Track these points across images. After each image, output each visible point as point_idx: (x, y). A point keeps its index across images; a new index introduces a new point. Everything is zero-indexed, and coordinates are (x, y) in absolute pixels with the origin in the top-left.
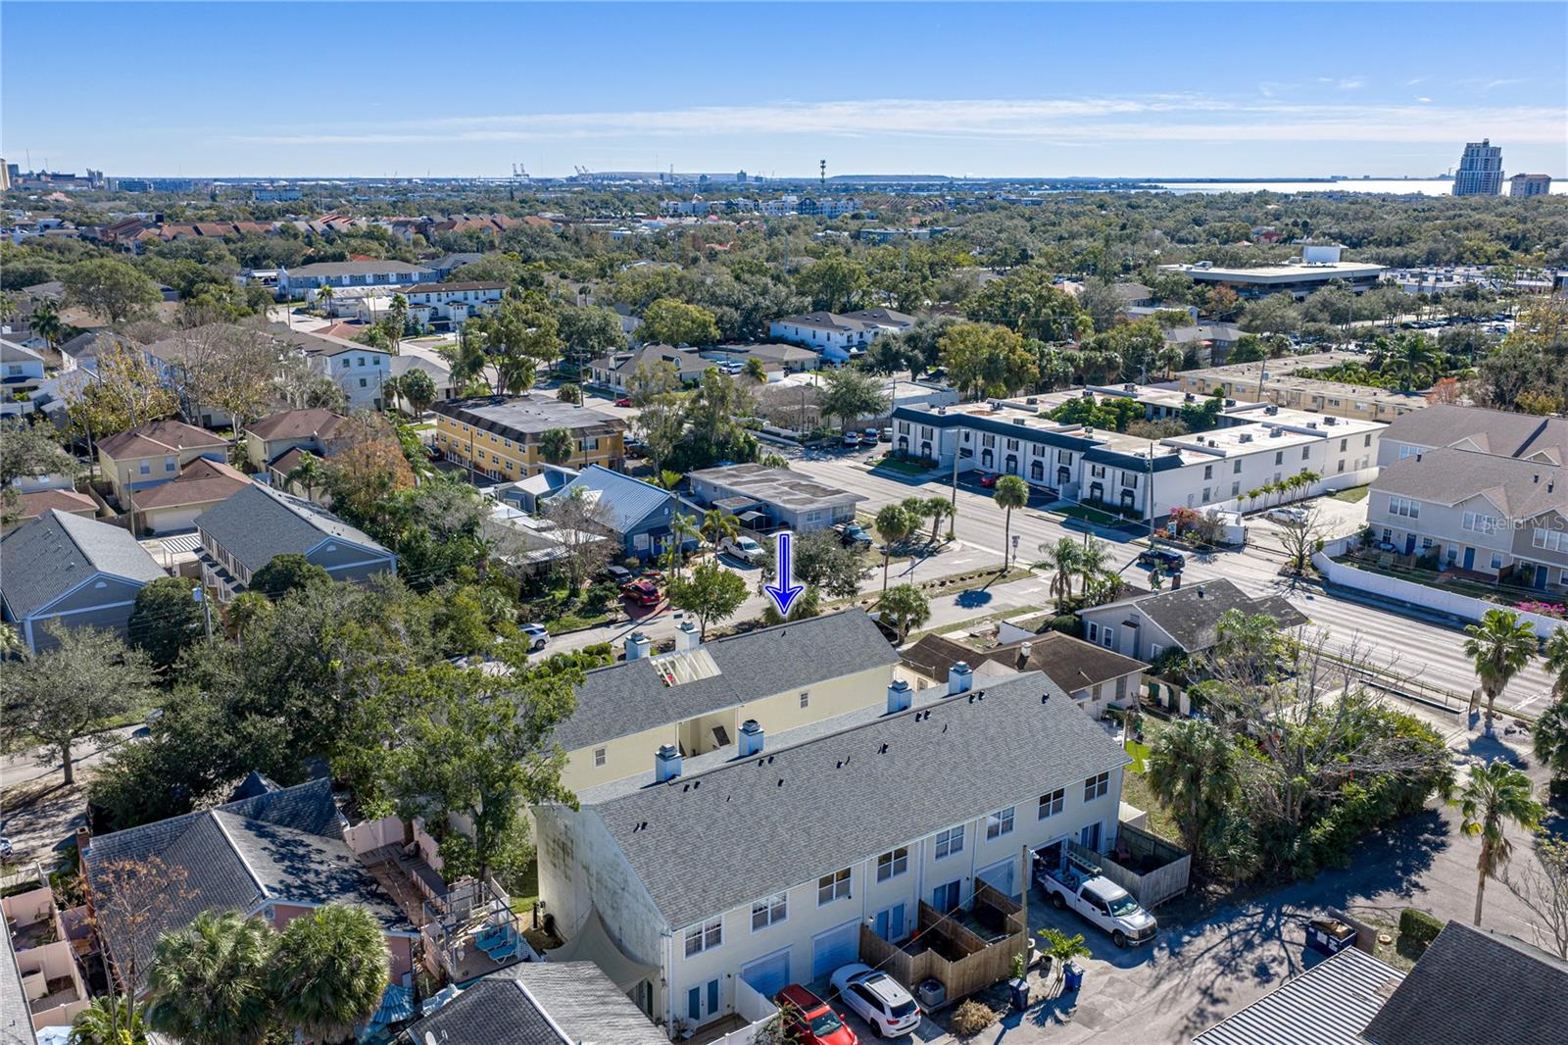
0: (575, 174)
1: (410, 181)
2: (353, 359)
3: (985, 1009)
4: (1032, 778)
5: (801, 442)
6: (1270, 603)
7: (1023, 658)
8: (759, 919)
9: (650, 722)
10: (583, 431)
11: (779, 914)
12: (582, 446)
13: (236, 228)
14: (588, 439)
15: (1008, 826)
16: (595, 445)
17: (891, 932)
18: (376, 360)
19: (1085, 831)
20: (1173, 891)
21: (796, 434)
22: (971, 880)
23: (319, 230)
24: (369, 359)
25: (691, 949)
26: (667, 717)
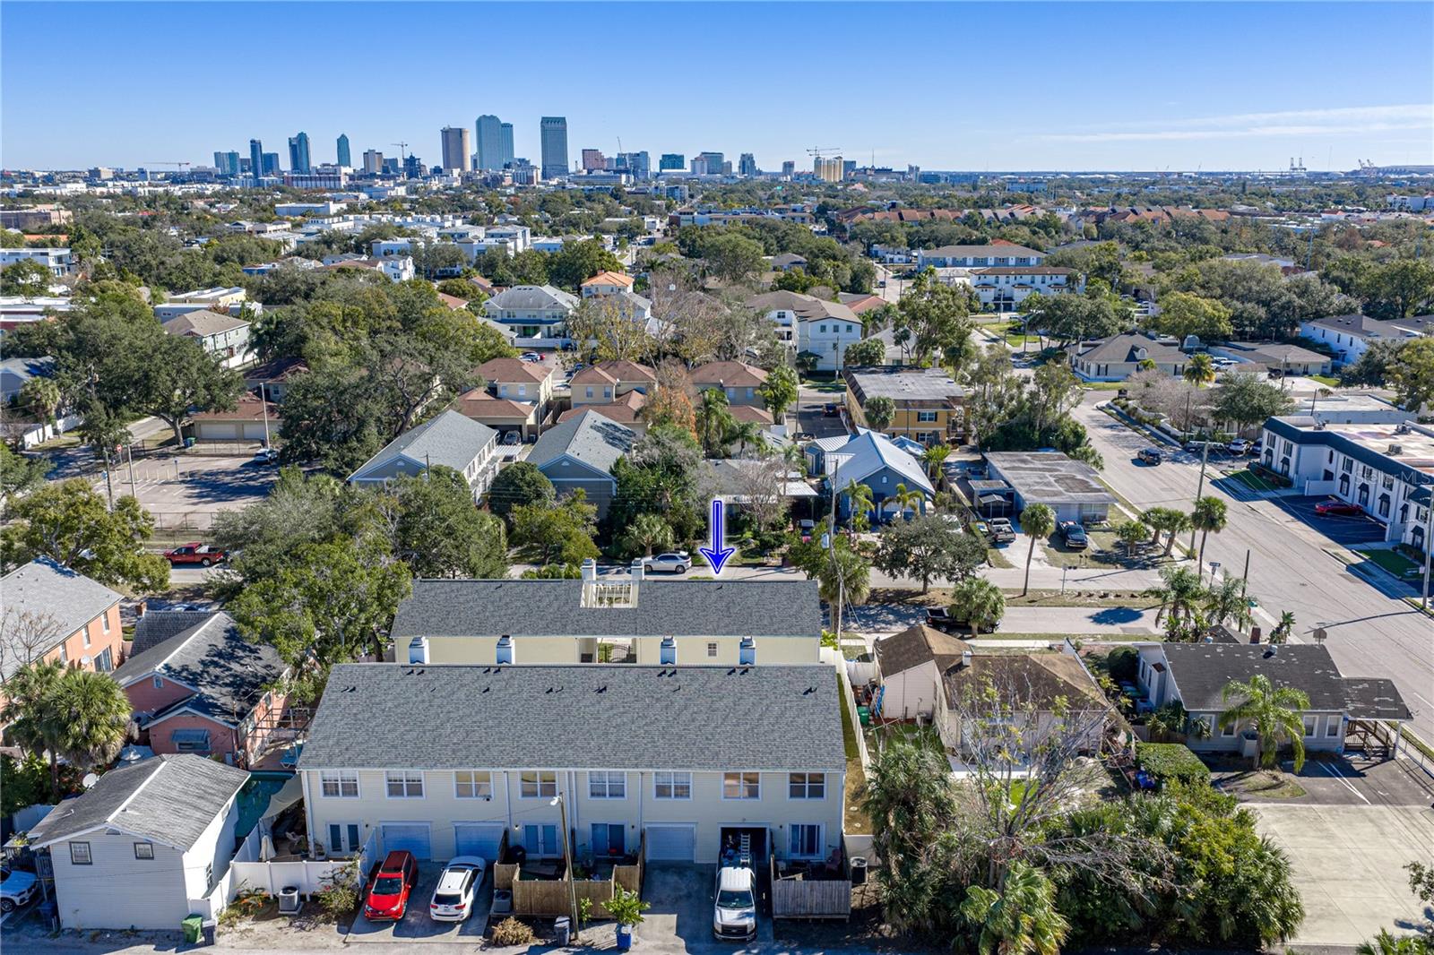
0: (1358, 168)
1: (1180, 174)
2: (830, 325)
3: (526, 931)
4: (717, 754)
5: (1182, 443)
6: (1366, 685)
7: (960, 666)
8: (395, 789)
9: (546, 631)
10: (922, 403)
11: (415, 789)
12: (920, 417)
13: (932, 214)
14: (927, 411)
15: (683, 791)
16: (935, 417)
17: (541, 847)
18: (849, 328)
19: (795, 828)
20: (826, 911)
21: (1180, 434)
22: (637, 830)
23: (1001, 217)
24: (843, 327)
25: (330, 789)
26: (563, 631)
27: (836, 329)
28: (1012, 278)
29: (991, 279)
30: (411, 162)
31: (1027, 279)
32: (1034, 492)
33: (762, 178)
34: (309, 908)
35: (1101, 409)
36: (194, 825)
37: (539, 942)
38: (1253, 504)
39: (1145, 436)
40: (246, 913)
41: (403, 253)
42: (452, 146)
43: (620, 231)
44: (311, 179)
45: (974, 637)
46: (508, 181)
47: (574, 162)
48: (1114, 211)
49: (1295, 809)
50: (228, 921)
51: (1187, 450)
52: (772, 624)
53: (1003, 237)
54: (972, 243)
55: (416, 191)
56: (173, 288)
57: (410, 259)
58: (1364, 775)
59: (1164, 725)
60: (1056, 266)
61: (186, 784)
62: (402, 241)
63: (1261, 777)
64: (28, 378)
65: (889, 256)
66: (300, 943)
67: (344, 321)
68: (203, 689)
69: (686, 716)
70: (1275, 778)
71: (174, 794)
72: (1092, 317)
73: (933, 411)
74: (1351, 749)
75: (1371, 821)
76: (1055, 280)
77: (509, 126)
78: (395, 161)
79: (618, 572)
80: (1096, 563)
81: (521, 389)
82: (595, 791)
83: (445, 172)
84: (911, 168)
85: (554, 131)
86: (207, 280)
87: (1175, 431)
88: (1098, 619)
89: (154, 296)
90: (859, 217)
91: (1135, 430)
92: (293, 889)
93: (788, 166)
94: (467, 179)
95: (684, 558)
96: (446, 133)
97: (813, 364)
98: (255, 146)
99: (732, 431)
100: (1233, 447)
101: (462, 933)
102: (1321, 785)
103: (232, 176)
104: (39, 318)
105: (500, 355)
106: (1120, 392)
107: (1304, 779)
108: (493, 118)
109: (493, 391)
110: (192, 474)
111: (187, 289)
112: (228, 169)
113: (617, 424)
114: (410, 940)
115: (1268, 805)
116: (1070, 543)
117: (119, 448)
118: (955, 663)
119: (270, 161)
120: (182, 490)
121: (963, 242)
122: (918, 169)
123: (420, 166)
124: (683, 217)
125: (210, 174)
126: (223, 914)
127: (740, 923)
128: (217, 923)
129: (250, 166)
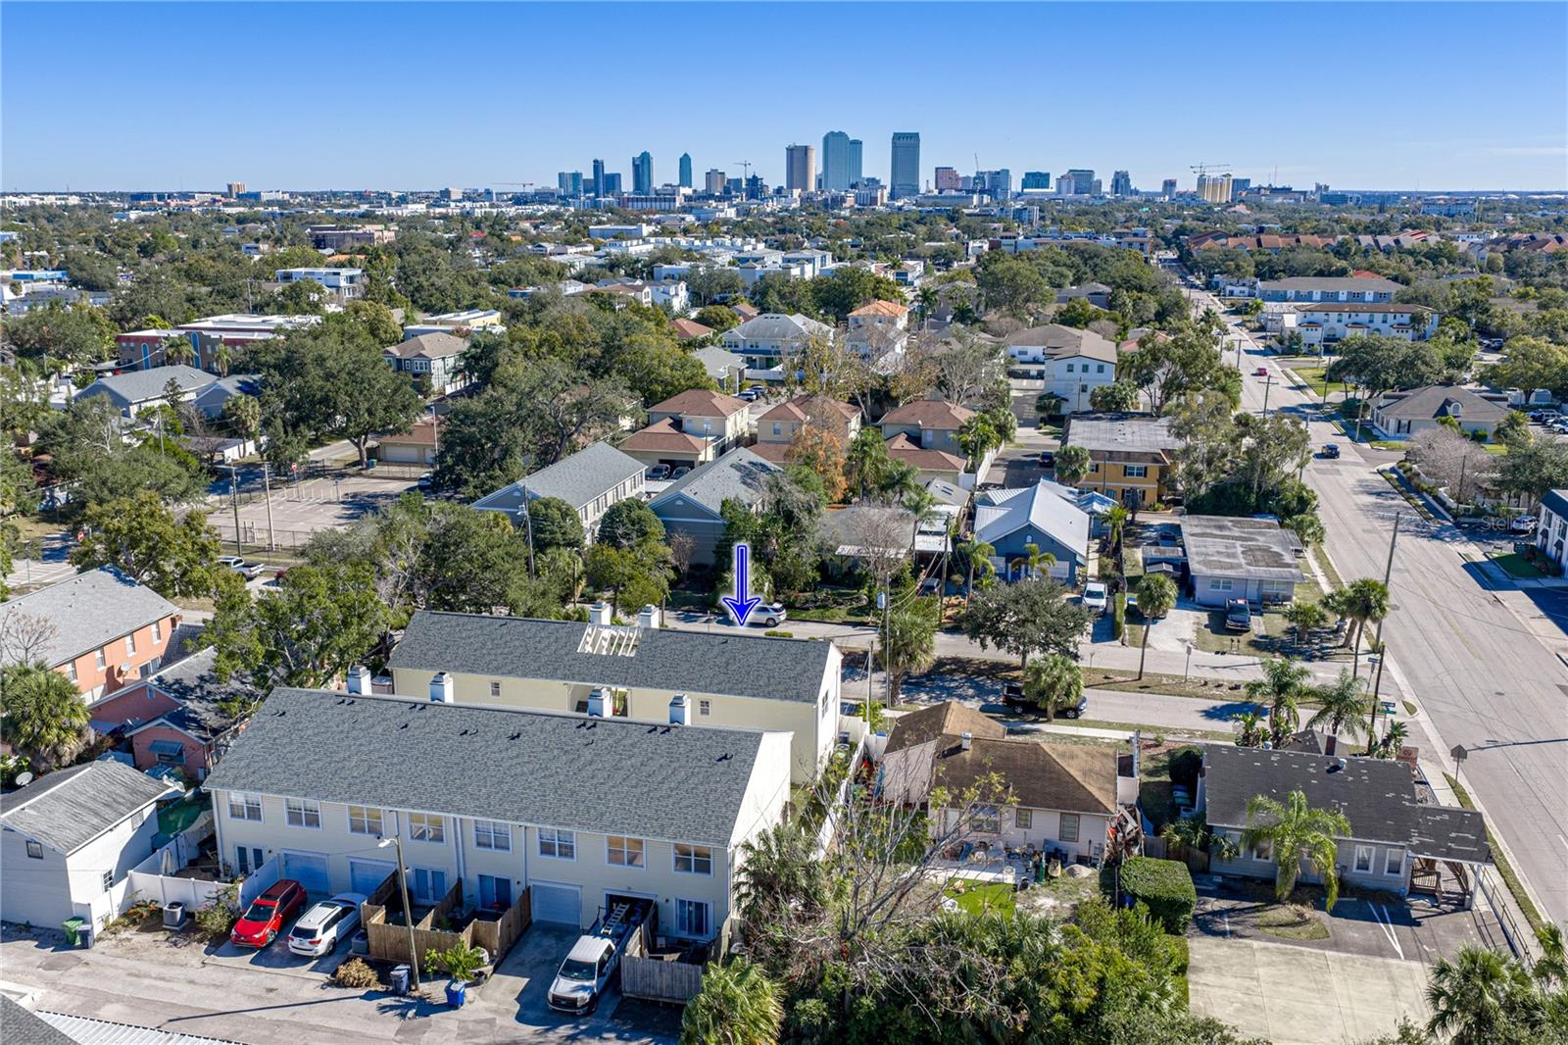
2: (1078, 364)
3: (371, 975)
4: (602, 815)
5: (1455, 517)
6: (1446, 817)
7: (959, 749)
8: (294, 817)
9: (536, 673)
10: (1129, 456)
11: (313, 820)
12: (1127, 472)
13: (1298, 241)
14: (1135, 465)
15: (567, 851)
16: (1144, 472)
17: (431, 892)
18: (1101, 369)
19: (682, 903)
20: (676, 995)
21: (1455, 506)
22: (523, 887)
23: (1382, 245)
24: (1093, 366)
25: (236, 813)
26: (552, 675)
27: (1085, 368)
28: (1345, 316)
29: (1319, 316)
30: (754, 181)
31: (1364, 317)
32: (1207, 563)
33: (1136, 198)
34: (187, 925)
35: (1380, 472)
36: (84, 829)
37: (380, 988)
38: (1500, 594)
39: (1416, 506)
40: (134, 923)
41: (676, 278)
42: (795, 165)
43: (933, 257)
44: (646, 200)
45: (1049, 721)
46: (850, 201)
47: (926, 182)
48: (1533, 238)
49: (1301, 953)
50: (111, 929)
51: (1458, 525)
52: (768, 685)
53: (1371, 268)
54: (1330, 275)
55: (747, 213)
56: (428, 309)
57: (683, 285)
58: (1419, 924)
59: (1178, 838)
60: (1408, 302)
61: (100, 791)
62: (685, 265)
63: (1285, 912)
64: (236, 393)
65: (1229, 288)
66: (163, 958)
67: (540, 346)
68: (188, 703)
69: (589, 771)
70: (1301, 915)
71: (82, 799)
72: (1407, 363)
73: (1142, 465)
74: (1416, 892)
75: (1391, 979)
76: (1399, 319)
77: (858, 143)
78: (739, 181)
79: (707, 621)
80: (1251, 649)
81: (707, 423)
82: (481, 840)
83: (784, 193)
84: (1319, 187)
85: (905, 147)
86: (465, 303)
87: (1452, 503)
88: (1210, 714)
89: (407, 317)
90: (1209, 243)
91: (1407, 499)
92: (178, 904)
93: (1169, 185)
94: (807, 200)
95: (776, 610)
96: (791, 151)
97: (1057, 407)
98: (598, 166)
99: (890, 477)
100: (1515, 525)
101: (314, 969)
102: (1355, 930)
103: (572, 197)
104: (270, 336)
105: (697, 387)
106: (1408, 453)
107: (1337, 921)
108: (841, 134)
109: (677, 424)
110: (355, 495)
111: (446, 311)
112: (571, 189)
113: (768, 464)
114: (262, 968)
115: (1271, 945)
116: (1230, 624)
117: (294, 466)
118: (953, 745)
119: (612, 181)
120: (338, 510)
121: (1320, 274)
122: (1327, 188)
123: (762, 186)
124: (1004, 241)
125: (553, 194)
126: (111, 921)
127: (573, 995)
128: (98, 928)
129: (592, 186)
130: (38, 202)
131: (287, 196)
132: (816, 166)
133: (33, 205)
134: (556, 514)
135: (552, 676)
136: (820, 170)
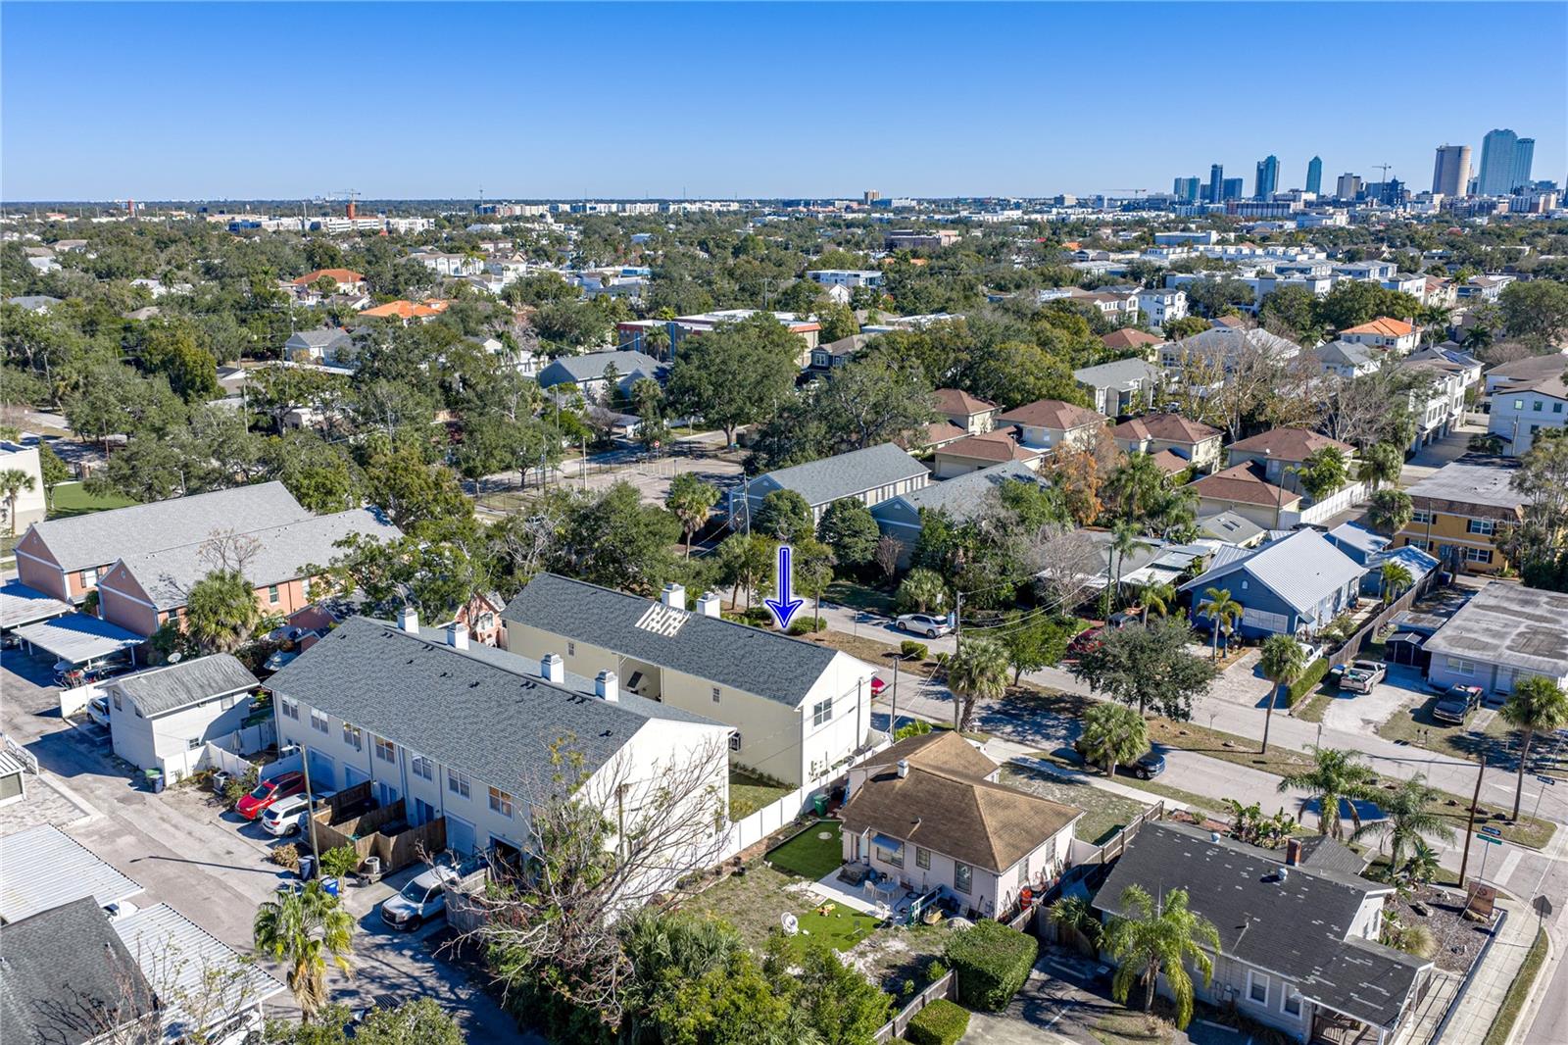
2: (1529, 401)
3: (293, 858)
4: (488, 764)
8: (315, 721)
9: (596, 640)
10: (1473, 508)
12: (1470, 527)
14: (1483, 520)
15: (465, 792)
16: (1492, 530)
18: (1557, 407)
22: (440, 816)
24: (1548, 405)
25: (285, 712)
27: (1538, 406)
30: (1393, 185)
34: (223, 792)
36: (171, 702)
40: (199, 782)
44: (1268, 206)
45: (1106, 776)
46: (1501, 208)
50: (181, 783)
52: (766, 683)
57: (1182, 295)
59: (1060, 914)
61: (204, 675)
63: (1138, 1022)
64: (649, 376)
66: (196, 812)
70: (1152, 1030)
73: (1490, 521)
77: (1528, 144)
78: (1375, 185)
80: (1445, 746)
81: (1045, 435)
82: (416, 768)
86: (936, 306)
94: (1448, 207)
95: (938, 622)
96: (1442, 152)
97: (1495, 448)
98: (1216, 171)
108: (1508, 132)
112: (1185, 195)
114: (240, 836)
116: (1439, 713)
117: (657, 444)
119: (1232, 186)
123: (1402, 190)
125: (1165, 200)
126: (184, 777)
127: (395, 911)
128: (170, 780)
129: (1209, 193)
130: (706, 208)
131: (914, 203)
132: (1471, 168)
133: (703, 212)
134: (786, 506)
135: (605, 644)
136: (1477, 173)
